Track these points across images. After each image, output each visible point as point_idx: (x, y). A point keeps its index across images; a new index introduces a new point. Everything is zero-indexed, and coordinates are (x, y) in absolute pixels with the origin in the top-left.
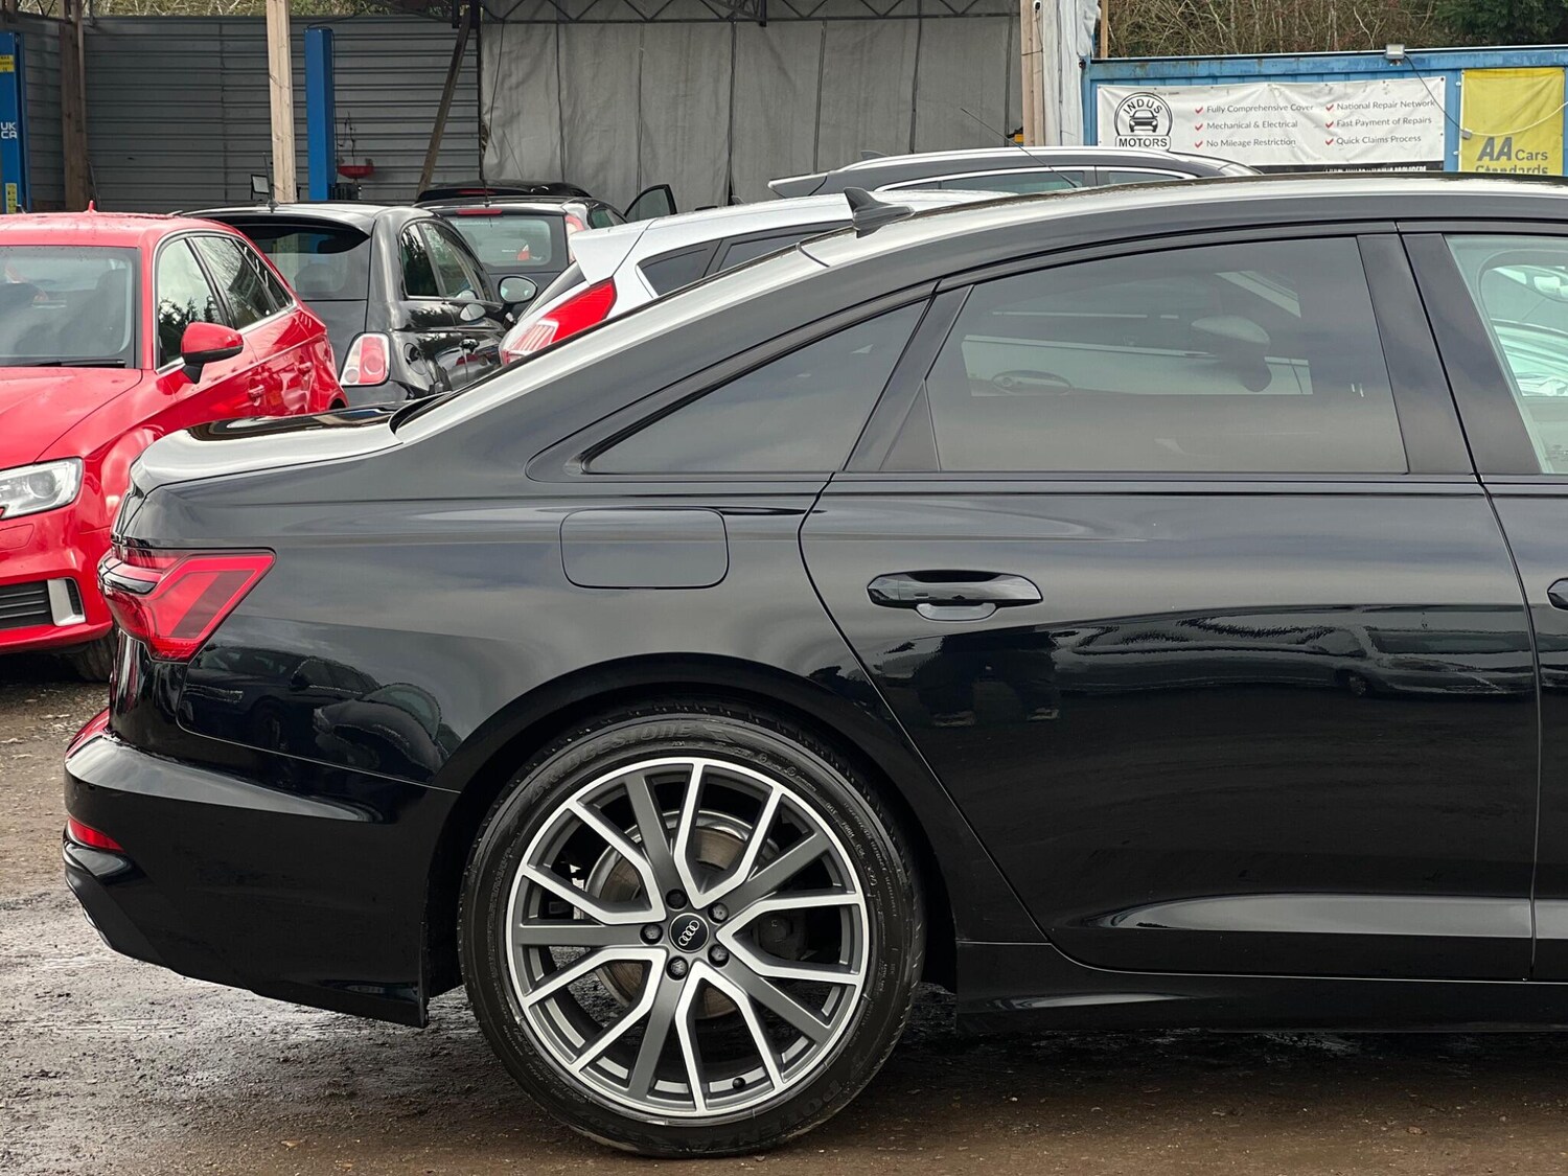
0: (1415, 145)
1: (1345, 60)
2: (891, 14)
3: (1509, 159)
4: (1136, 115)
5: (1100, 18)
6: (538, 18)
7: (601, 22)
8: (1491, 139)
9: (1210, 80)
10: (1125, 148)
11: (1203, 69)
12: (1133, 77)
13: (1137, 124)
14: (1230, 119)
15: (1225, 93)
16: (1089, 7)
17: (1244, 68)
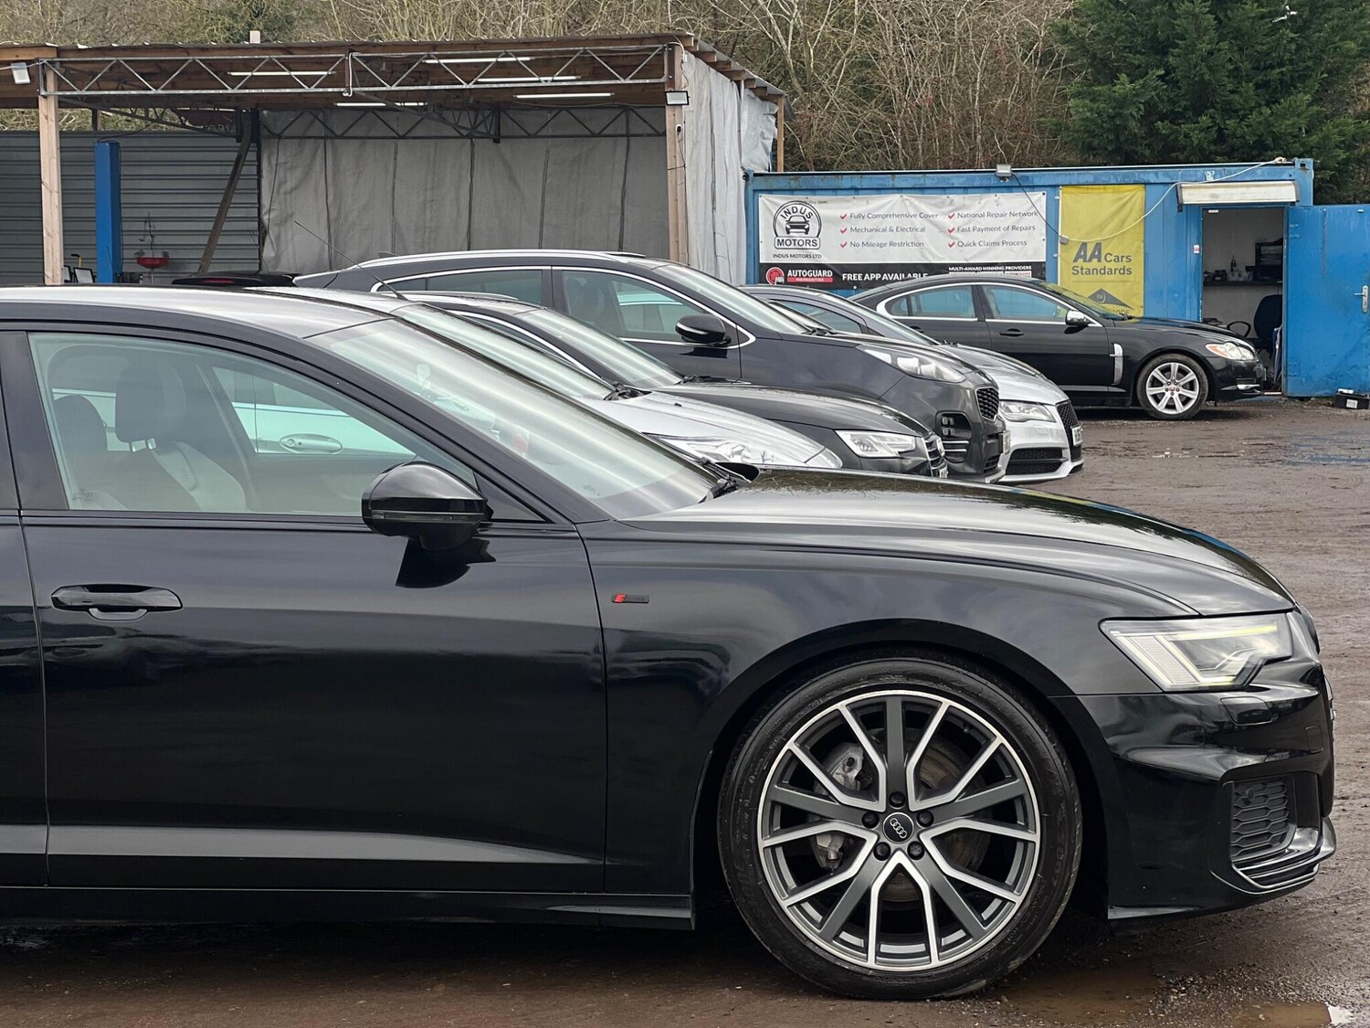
0: (1022, 249)
1: (963, 177)
2: (604, 133)
3: (1099, 261)
4: (791, 220)
5: (776, 137)
6: (308, 134)
7: (361, 138)
8: (1084, 245)
9: (853, 192)
10: (782, 247)
11: (846, 182)
12: (788, 188)
13: (793, 227)
14: (869, 224)
15: (865, 202)
16: (767, 129)
17: (880, 182)
